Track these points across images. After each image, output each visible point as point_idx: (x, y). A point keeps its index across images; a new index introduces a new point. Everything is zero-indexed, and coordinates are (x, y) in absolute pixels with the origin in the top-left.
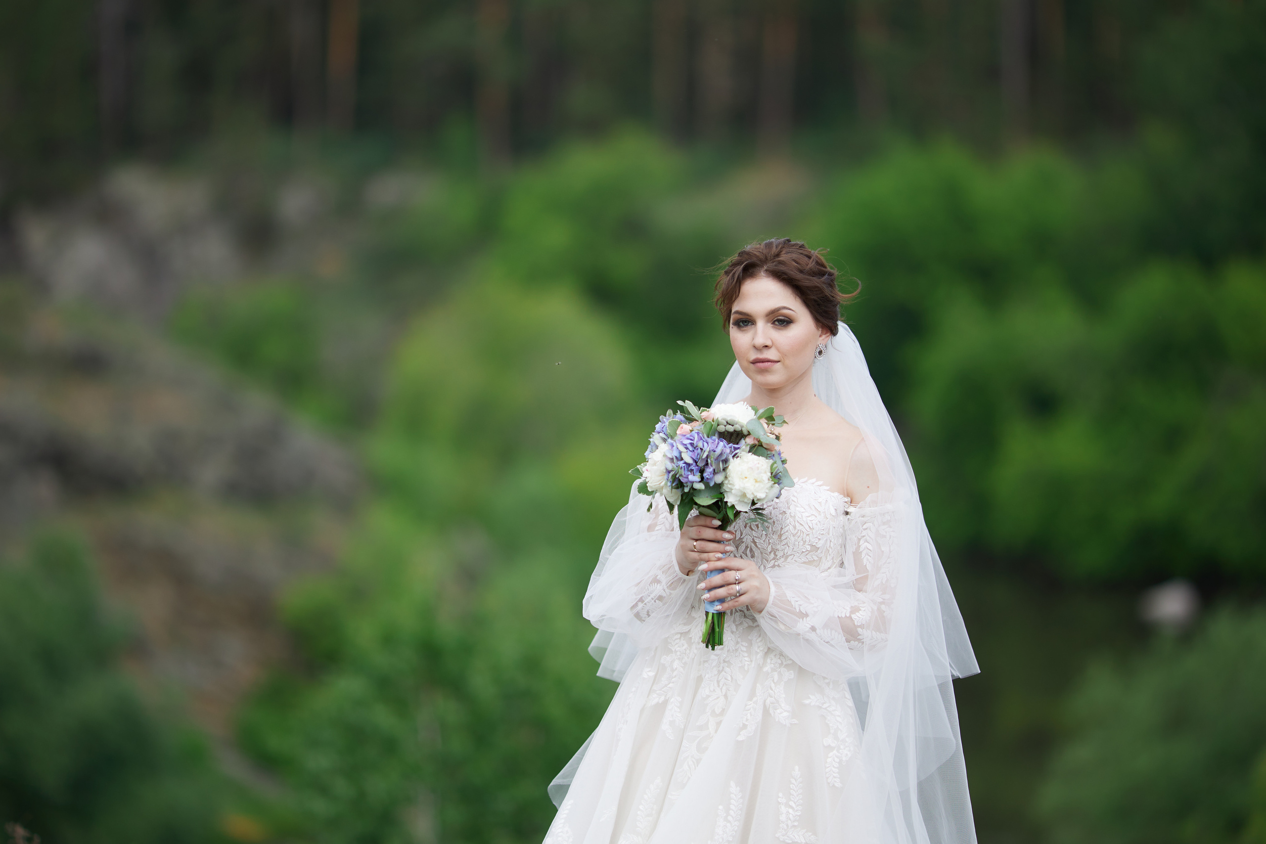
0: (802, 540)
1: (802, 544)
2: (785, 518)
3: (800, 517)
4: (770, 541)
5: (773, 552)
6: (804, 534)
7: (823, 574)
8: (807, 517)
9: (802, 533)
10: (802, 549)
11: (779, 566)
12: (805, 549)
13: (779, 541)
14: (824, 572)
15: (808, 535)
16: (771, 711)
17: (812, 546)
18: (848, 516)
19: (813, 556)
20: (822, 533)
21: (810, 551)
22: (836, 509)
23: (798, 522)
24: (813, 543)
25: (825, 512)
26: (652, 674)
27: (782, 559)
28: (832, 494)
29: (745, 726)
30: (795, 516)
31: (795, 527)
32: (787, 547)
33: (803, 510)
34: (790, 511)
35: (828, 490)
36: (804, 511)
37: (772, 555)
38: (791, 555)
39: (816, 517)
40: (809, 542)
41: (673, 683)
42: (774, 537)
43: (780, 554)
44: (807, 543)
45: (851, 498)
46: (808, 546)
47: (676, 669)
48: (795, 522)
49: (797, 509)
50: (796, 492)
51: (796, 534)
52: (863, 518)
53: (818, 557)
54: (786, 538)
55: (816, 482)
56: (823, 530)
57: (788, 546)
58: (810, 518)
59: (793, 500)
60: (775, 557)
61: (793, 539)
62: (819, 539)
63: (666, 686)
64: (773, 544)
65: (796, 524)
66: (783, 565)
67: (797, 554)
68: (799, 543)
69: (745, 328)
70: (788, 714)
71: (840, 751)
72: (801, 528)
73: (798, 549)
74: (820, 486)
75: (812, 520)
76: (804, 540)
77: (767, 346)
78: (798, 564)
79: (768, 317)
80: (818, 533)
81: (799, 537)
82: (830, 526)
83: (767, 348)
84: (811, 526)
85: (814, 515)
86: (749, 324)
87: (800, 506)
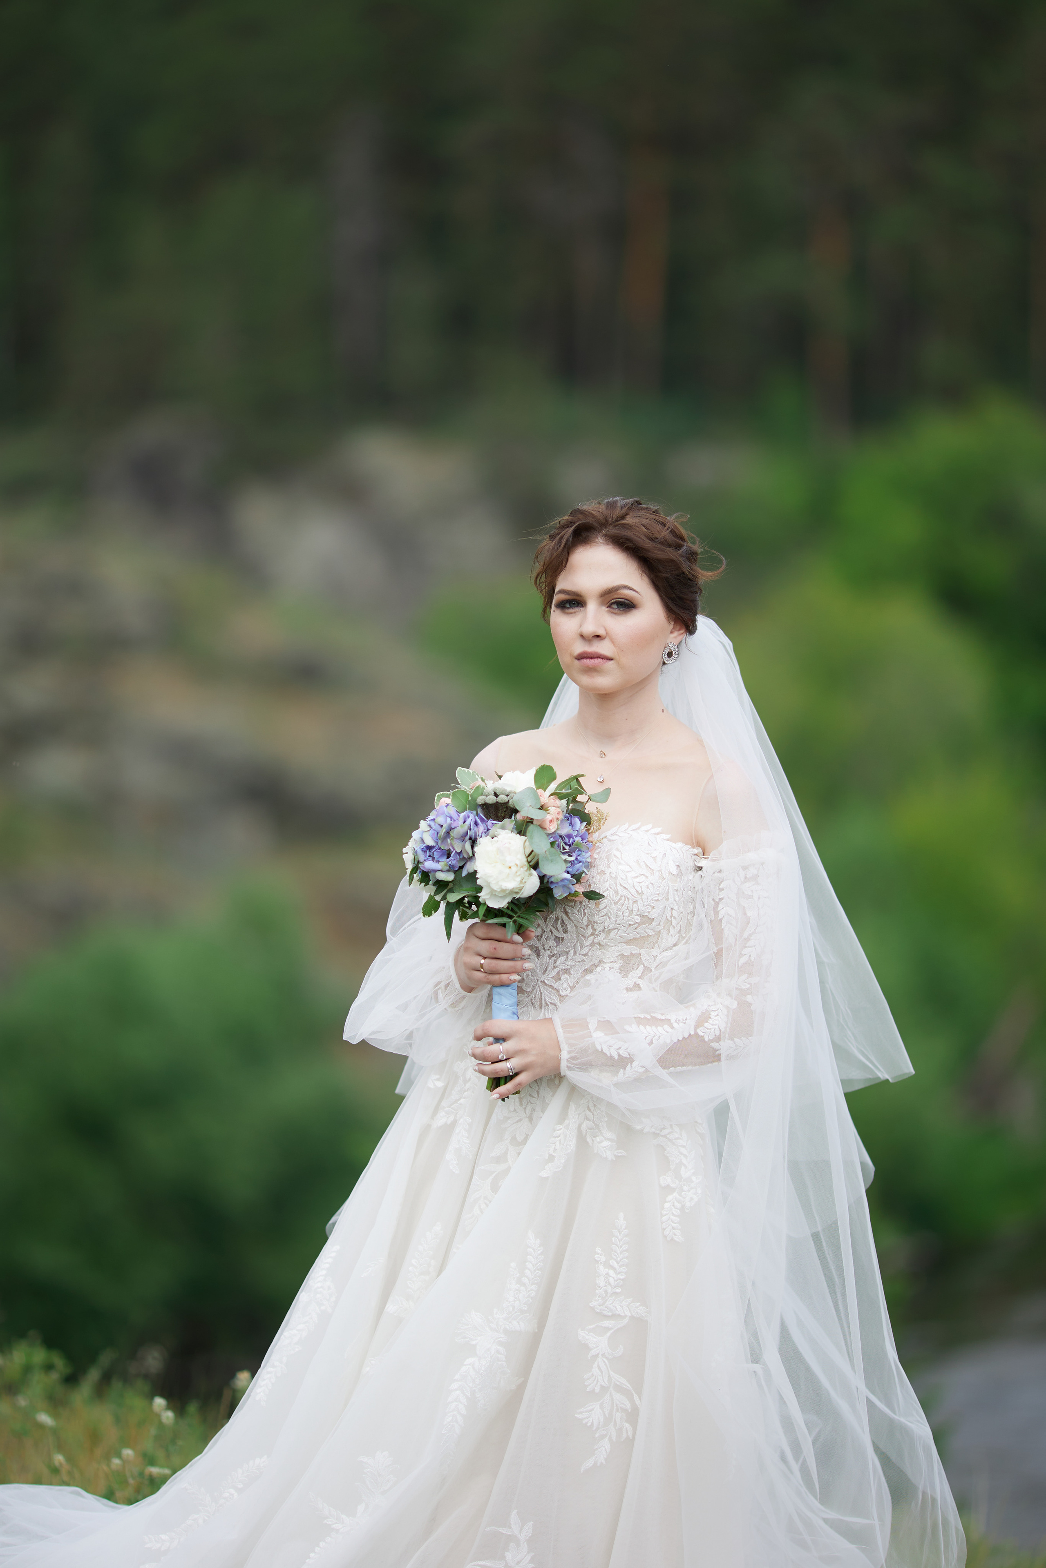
0: (628, 909)
1: (628, 914)
2: (603, 880)
3: (625, 878)
4: (586, 911)
5: (591, 926)
6: (630, 901)
7: (666, 954)
8: (635, 877)
9: (627, 900)
10: (628, 920)
11: (599, 943)
12: (633, 921)
13: (597, 910)
14: (666, 950)
15: (636, 901)
16: (589, 1140)
17: (642, 916)
18: (701, 872)
19: (647, 930)
20: (656, 899)
22: (678, 865)
23: (621, 885)
24: (644, 913)
26: (440, 1084)
27: (603, 935)
28: (674, 845)
29: (551, 1158)
30: (616, 877)
31: (616, 892)
32: (608, 919)
33: (628, 868)
35: (667, 840)
36: (630, 870)
37: (590, 930)
38: (614, 929)
39: (647, 877)
40: (638, 911)
42: (590, 906)
43: (599, 928)
44: (634, 913)
45: (702, 848)
46: (637, 917)
47: (470, 1080)
48: (614, 887)
49: (620, 867)
50: (621, 843)
51: (620, 901)
53: (653, 931)
54: (605, 909)
56: (658, 894)
57: (609, 918)
58: (638, 880)
60: (594, 932)
61: (615, 908)
62: (653, 907)
65: (618, 888)
66: (603, 942)
67: (623, 928)
68: (623, 912)
69: (571, 611)
70: (610, 1143)
71: (683, 1193)
72: (625, 892)
73: (622, 922)
74: (658, 834)
75: (642, 882)
76: (630, 910)
77: (598, 636)
78: (624, 940)
79: (603, 597)
80: (651, 899)
81: (623, 905)
82: (668, 889)
83: (599, 638)
84: (639, 889)
85: (644, 875)
86: (577, 606)
87: (624, 864)
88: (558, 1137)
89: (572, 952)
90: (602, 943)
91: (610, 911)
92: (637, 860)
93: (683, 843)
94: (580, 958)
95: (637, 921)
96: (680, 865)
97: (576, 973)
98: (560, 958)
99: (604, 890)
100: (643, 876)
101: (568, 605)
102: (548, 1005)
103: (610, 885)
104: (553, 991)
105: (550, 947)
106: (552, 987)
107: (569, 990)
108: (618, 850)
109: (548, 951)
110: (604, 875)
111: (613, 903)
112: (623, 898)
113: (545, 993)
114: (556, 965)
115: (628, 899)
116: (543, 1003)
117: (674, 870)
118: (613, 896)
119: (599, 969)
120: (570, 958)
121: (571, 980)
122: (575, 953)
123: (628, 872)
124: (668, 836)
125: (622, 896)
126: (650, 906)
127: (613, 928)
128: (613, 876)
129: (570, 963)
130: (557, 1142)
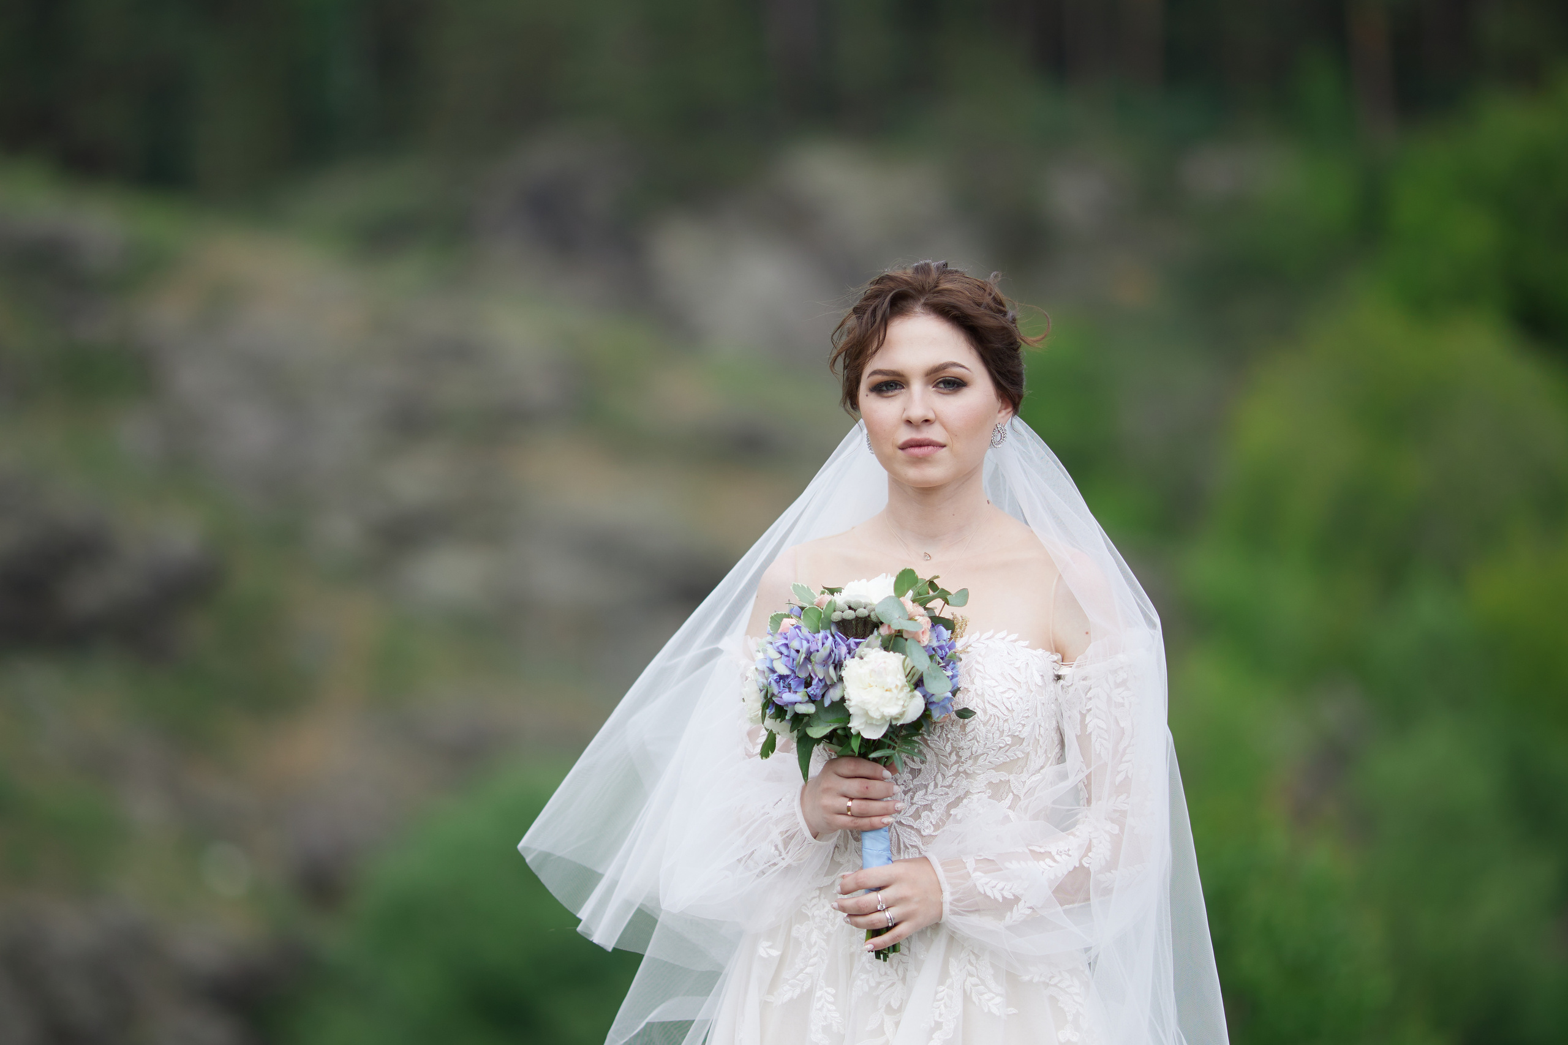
0: (998, 730)
1: (998, 735)
3: (992, 694)
4: (949, 736)
5: (955, 752)
6: (1001, 720)
7: (1034, 778)
8: (1002, 693)
9: (997, 719)
10: (999, 743)
11: (965, 772)
12: (1003, 743)
13: (962, 735)
14: (1034, 774)
15: (1006, 720)
16: (975, 999)
17: (1013, 736)
18: (1061, 682)
19: (1017, 753)
20: (1026, 715)
21: (1011, 746)
22: (1042, 676)
23: (989, 702)
24: (1015, 732)
25: (1027, 682)
26: (775, 953)
27: (970, 762)
28: (1034, 652)
29: (938, 1026)
30: (982, 694)
31: (985, 711)
32: (976, 743)
33: (994, 683)
34: (974, 687)
35: (1027, 647)
36: (996, 684)
37: (954, 757)
38: (983, 754)
39: (1015, 691)
40: (1009, 731)
41: (812, 965)
42: (954, 730)
43: (965, 754)
44: (1005, 734)
45: (1062, 653)
46: (1007, 739)
47: (815, 943)
48: (984, 703)
49: (986, 682)
50: (980, 655)
51: (988, 721)
52: (1085, 682)
53: (1023, 753)
54: (973, 730)
55: (1007, 635)
56: (1028, 710)
57: (978, 742)
58: (1006, 695)
59: (976, 669)
60: (958, 759)
61: (983, 729)
62: (1024, 725)
63: (802, 970)
64: (953, 740)
65: (985, 707)
66: (970, 770)
67: (992, 752)
68: (993, 734)
69: (890, 394)
70: (1001, 999)
72: (994, 711)
73: (992, 745)
74: (1015, 641)
75: (1011, 697)
76: (1001, 730)
77: (927, 421)
78: (993, 766)
79: (929, 376)
80: (1021, 715)
81: (991, 725)
83: (928, 423)
84: (1009, 706)
85: (1012, 689)
86: (896, 389)
87: (989, 678)
88: (942, 999)
89: (932, 784)
90: (968, 771)
91: (978, 734)
92: (1002, 673)
93: (1042, 650)
94: (942, 791)
95: (1008, 743)
97: (939, 809)
98: (918, 793)
100: (1011, 691)
101: (884, 388)
102: (908, 848)
103: (977, 703)
104: (913, 832)
105: (905, 781)
106: (911, 827)
107: (932, 828)
108: (977, 662)
109: (902, 786)
110: (967, 693)
111: (982, 725)
112: (993, 717)
113: (903, 835)
114: (914, 801)
116: (902, 846)
118: (981, 716)
119: (965, 801)
120: (929, 791)
121: (934, 817)
122: (936, 785)
123: (994, 687)
124: (1028, 643)
125: (991, 715)
126: (1021, 724)
127: (982, 752)
128: (979, 693)
129: (930, 798)
130: (942, 1006)
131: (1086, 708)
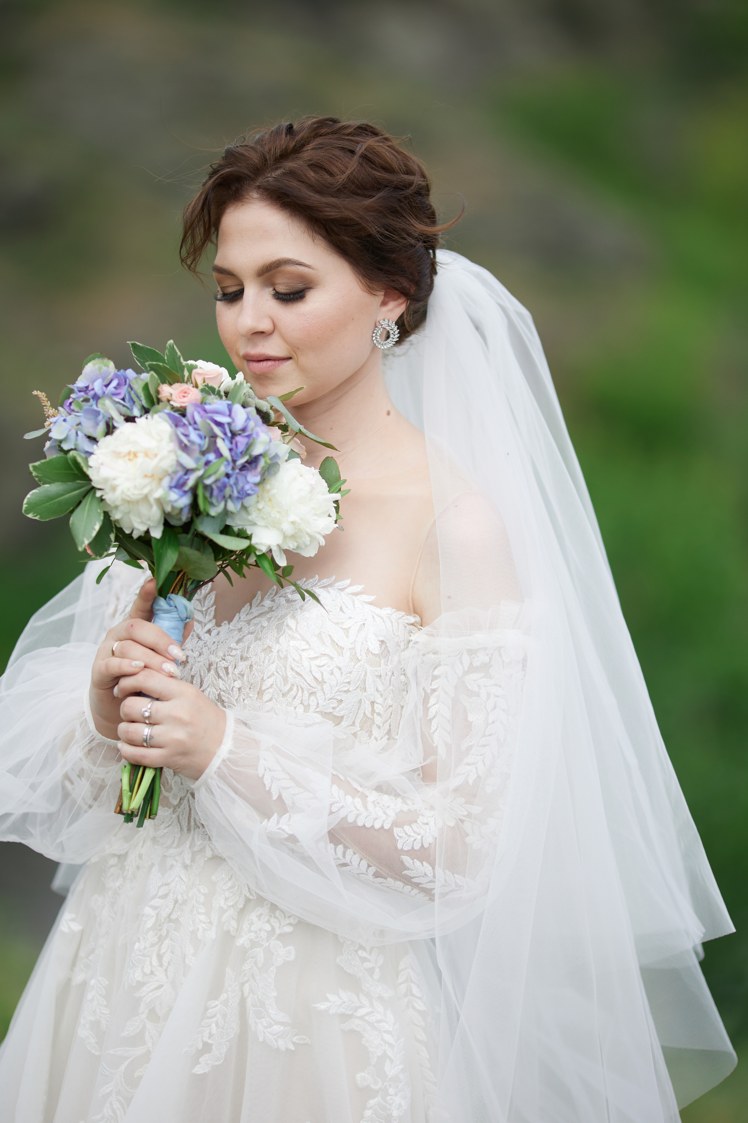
0: (302, 704)
1: (301, 712)
2: (269, 661)
3: (297, 658)
6: (305, 692)
8: (312, 657)
9: (300, 690)
15: (314, 694)
17: (321, 715)
20: (342, 689)
22: (382, 642)
23: (292, 669)
24: (326, 709)
28: (378, 611)
30: (286, 657)
31: (285, 679)
33: (304, 645)
35: (371, 603)
36: (306, 647)
39: (332, 658)
40: (317, 706)
44: (312, 709)
45: (420, 615)
49: (292, 643)
55: (350, 586)
58: (317, 662)
65: (288, 673)
68: (295, 708)
70: (282, 1028)
71: (388, 1098)
72: (299, 680)
74: (356, 594)
75: (324, 666)
76: (306, 704)
77: (261, 332)
79: (262, 277)
80: (336, 689)
81: (295, 697)
82: (365, 675)
83: (263, 335)
84: (319, 676)
87: (299, 637)
88: (215, 1016)
92: (320, 634)
93: (393, 608)
96: (386, 640)
99: (269, 675)
110: (270, 653)
111: (281, 696)
112: (295, 688)
115: (302, 689)
117: (375, 647)
123: (303, 650)
124: (372, 598)
125: (293, 685)
126: (336, 699)
128: (282, 656)
130: (214, 1025)
131: (431, 687)
